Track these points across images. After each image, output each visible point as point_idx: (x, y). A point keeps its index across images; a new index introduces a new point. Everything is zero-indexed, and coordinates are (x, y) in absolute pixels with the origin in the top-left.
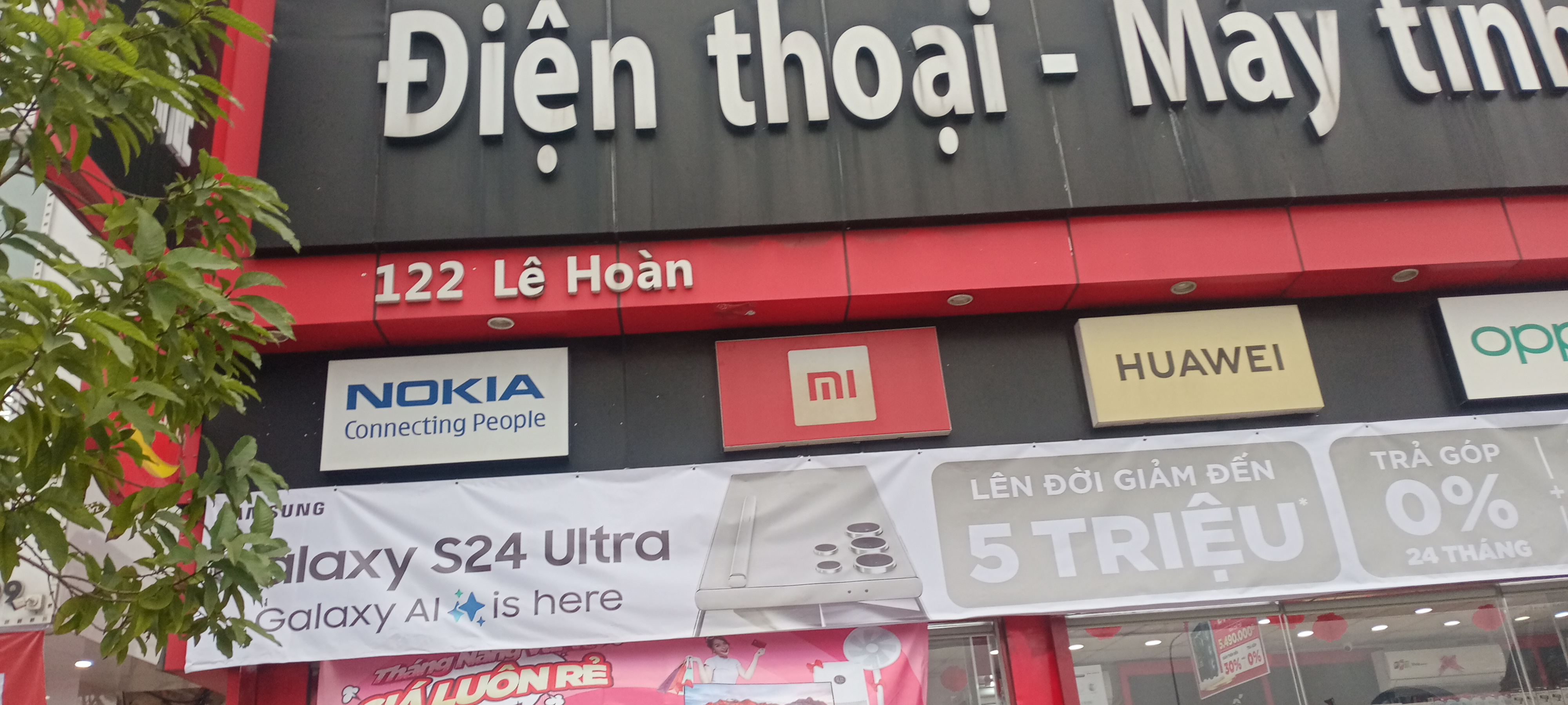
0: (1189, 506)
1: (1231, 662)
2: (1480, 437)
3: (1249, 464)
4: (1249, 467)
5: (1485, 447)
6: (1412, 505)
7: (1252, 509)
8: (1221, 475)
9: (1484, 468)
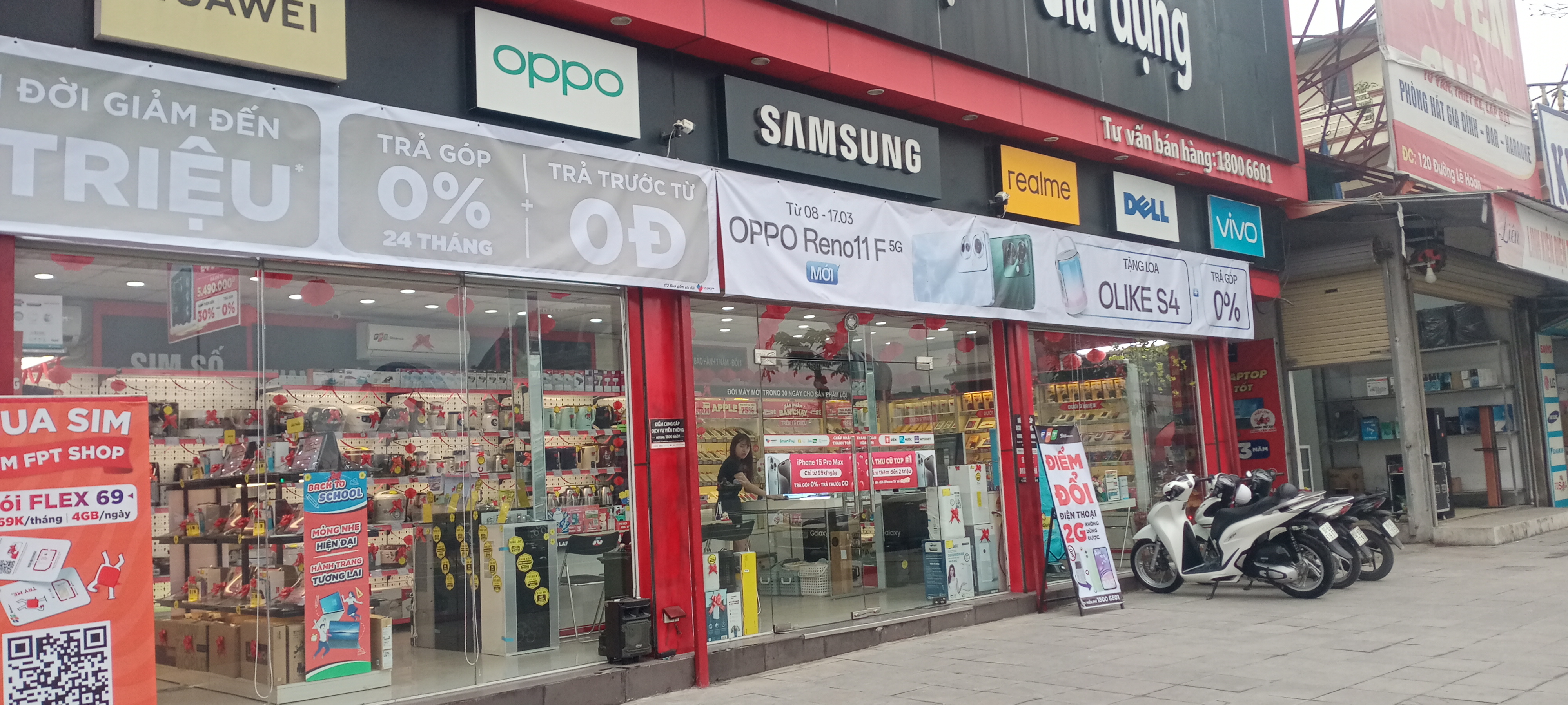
0: (181, 147)
1: (205, 311)
2: (479, 142)
3: (257, 118)
4: (256, 122)
5: (480, 153)
6: (403, 191)
7: (247, 164)
8: (225, 122)
9: (474, 172)
